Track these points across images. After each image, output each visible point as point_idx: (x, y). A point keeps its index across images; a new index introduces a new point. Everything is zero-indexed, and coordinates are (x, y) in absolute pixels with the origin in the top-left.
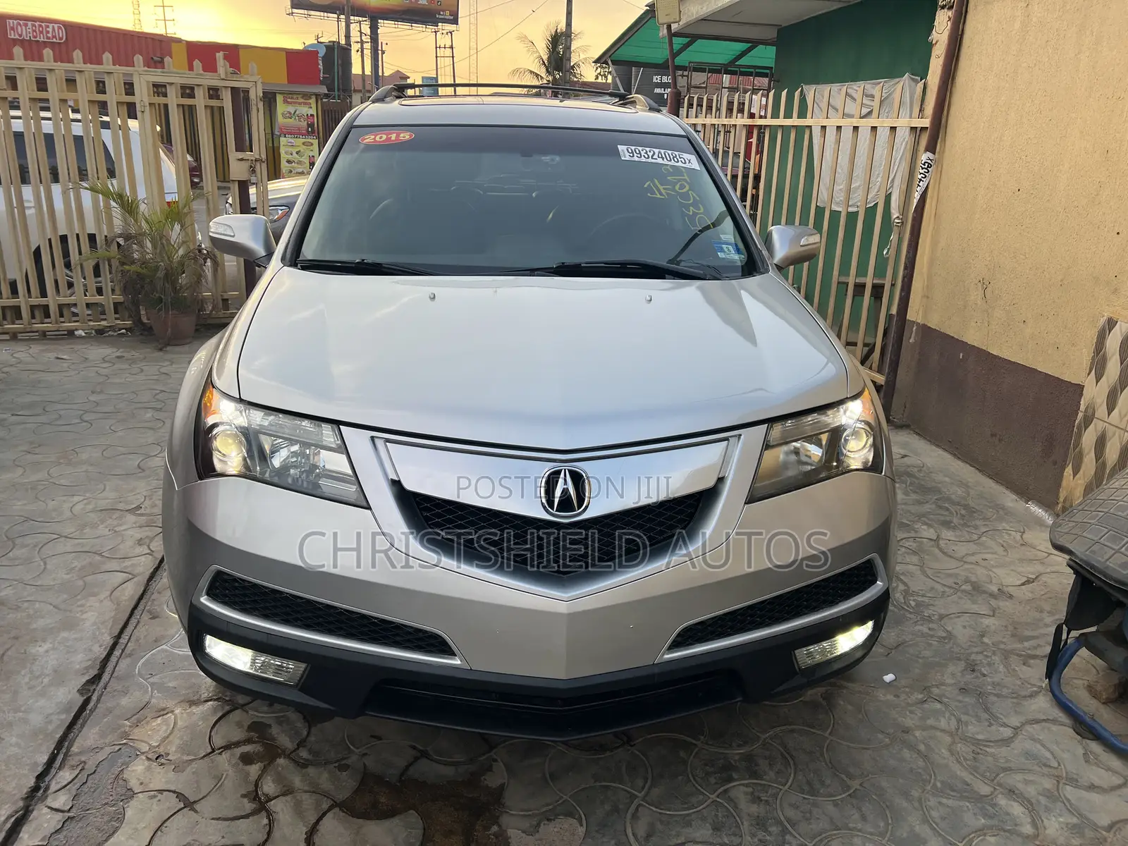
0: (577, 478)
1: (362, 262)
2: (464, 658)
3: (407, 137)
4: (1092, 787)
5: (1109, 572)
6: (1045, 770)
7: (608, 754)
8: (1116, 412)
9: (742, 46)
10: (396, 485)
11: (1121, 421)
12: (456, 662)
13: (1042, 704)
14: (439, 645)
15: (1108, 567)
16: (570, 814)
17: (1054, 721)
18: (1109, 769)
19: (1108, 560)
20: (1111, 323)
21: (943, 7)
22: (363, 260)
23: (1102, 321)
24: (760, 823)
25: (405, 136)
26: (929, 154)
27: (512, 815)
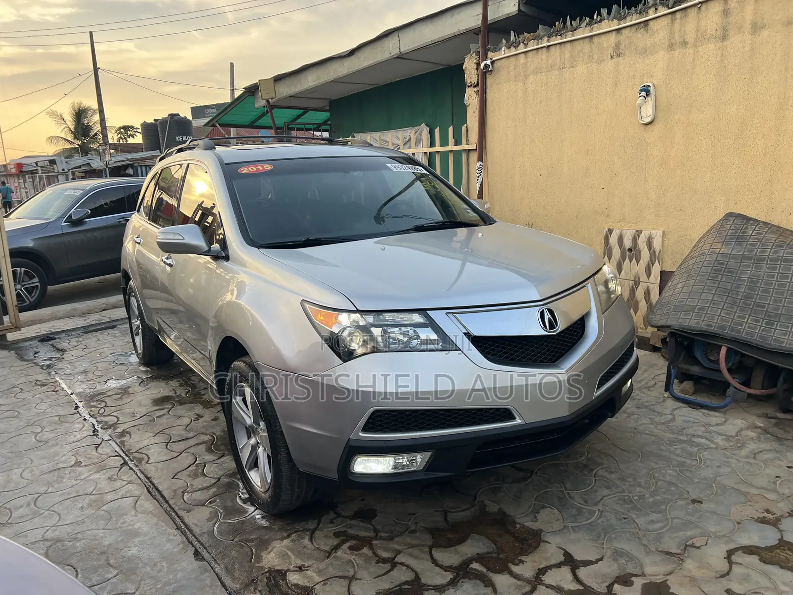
0: (551, 312)
1: (308, 240)
2: (522, 418)
3: (270, 168)
4: (717, 425)
5: (692, 328)
6: (696, 424)
7: (530, 480)
8: (623, 272)
10: (467, 334)
11: (627, 276)
12: (518, 421)
13: (671, 403)
16: (544, 507)
18: (716, 417)
19: (689, 322)
20: (610, 231)
21: (469, 87)
22: (308, 238)
23: (606, 230)
24: (622, 479)
25: (268, 167)
26: (480, 163)
27: (519, 518)
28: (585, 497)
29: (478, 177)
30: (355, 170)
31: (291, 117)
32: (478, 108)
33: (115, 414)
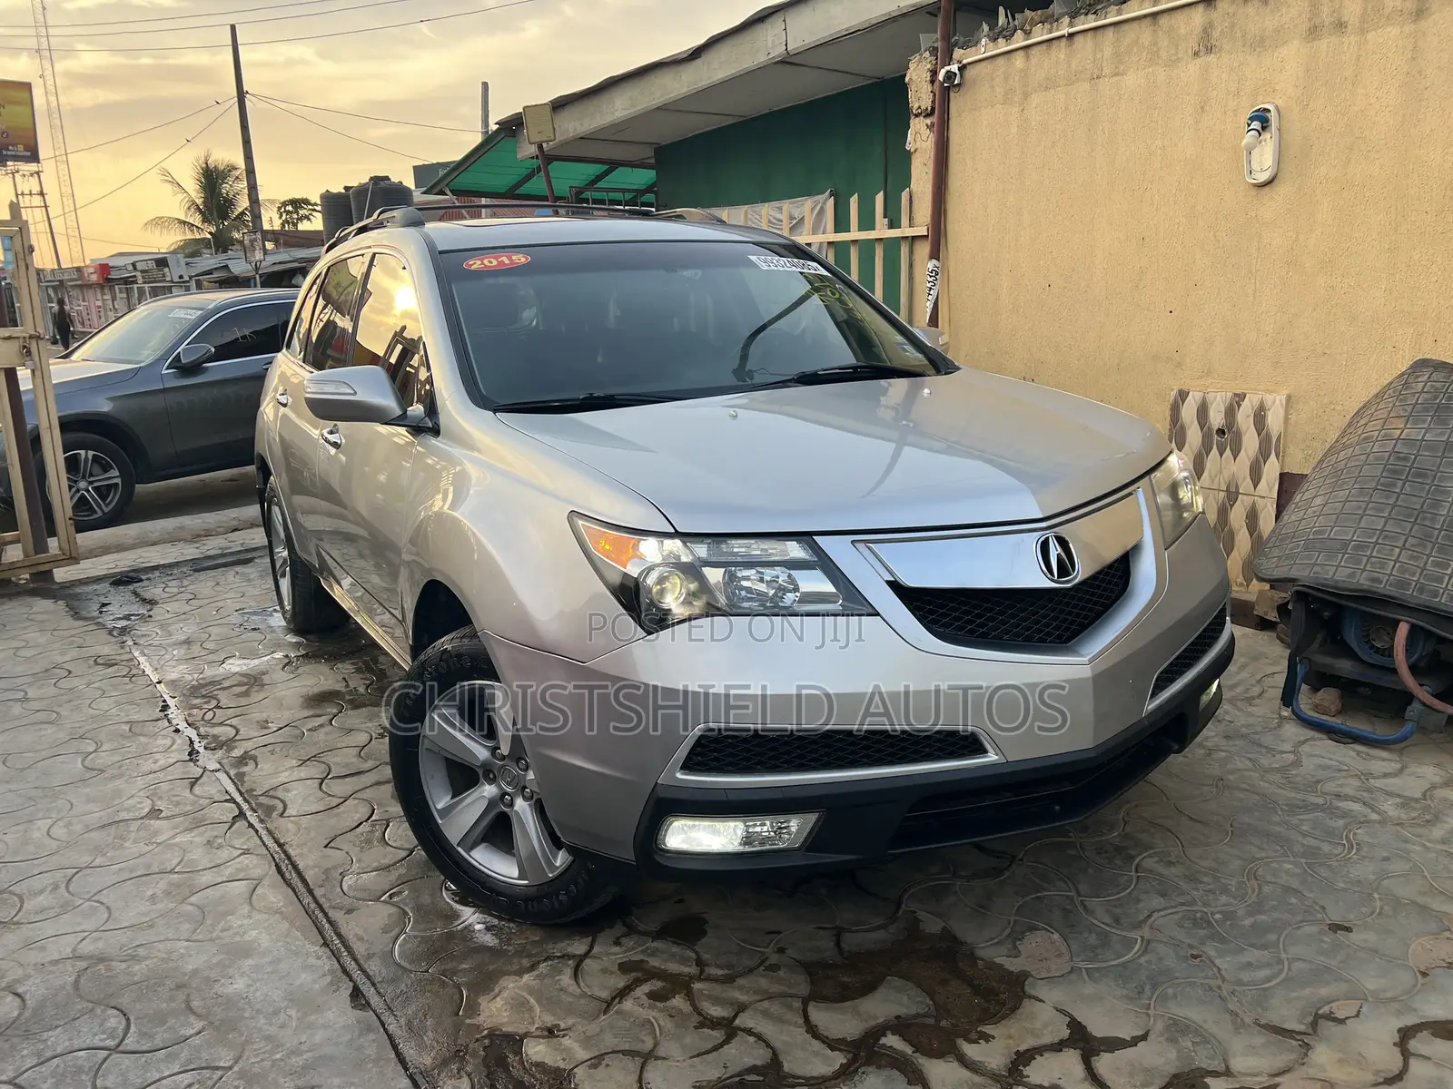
0: (1062, 542)
2: (999, 750)
3: (523, 260)
4: (1386, 775)
5: (1340, 585)
6: (1344, 773)
7: (1007, 874)
8: (1206, 475)
9: (601, 168)
10: (896, 586)
12: (992, 757)
13: (1293, 731)
14: (972, 745)
15: (1337, 581)
16: (1033, 929)
17: (1312, 739)
18: (1384, 760)
19: (1334, 574)
20: (1183, 395)
21: (916, 116)
23: (1174, 393)
24: (1192, 878)
25: (520, 259)
26: (934, 262)
27: (983, 947)
28: (1118, 911)
29: (931, 289)
30: (686, 267)
31: (584, 177)
32: (932, 158)
33: (234, 722)
